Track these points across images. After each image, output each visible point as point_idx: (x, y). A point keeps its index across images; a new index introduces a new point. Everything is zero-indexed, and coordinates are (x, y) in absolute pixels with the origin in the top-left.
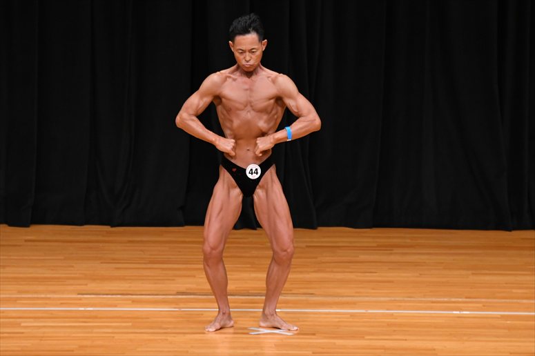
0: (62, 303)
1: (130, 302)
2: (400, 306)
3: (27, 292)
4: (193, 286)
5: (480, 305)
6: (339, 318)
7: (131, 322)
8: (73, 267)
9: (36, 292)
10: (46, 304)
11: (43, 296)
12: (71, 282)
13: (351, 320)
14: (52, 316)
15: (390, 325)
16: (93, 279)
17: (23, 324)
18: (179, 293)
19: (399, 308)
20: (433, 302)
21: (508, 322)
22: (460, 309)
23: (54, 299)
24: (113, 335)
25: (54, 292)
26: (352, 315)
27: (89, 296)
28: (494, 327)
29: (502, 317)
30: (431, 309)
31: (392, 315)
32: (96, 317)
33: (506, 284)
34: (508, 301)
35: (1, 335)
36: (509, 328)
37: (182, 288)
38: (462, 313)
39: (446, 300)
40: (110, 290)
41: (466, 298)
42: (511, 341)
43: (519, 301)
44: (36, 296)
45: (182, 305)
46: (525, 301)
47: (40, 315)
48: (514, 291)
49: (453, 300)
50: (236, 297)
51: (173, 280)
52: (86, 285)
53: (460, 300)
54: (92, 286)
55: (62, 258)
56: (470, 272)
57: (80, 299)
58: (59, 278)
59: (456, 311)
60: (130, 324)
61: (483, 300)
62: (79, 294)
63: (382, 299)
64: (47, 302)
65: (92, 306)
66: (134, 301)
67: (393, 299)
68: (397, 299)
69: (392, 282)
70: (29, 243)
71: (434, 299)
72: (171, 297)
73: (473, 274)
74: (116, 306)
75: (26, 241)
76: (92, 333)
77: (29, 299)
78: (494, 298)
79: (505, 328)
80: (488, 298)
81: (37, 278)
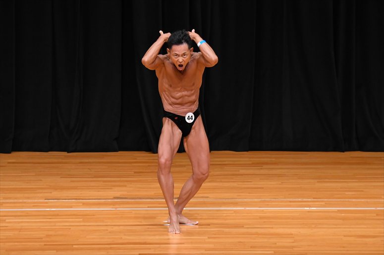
0: (34, 206)
1: (81, 204)
2: (268, 205)
3: (10, 198)
4: (125, 193)
5: (323, 203)
6: (226, 213)
7: (81, 218)
8: (41, 180)
9: (16, 198)
10: (23, 206)
11: (21, 201)
12: (41, 191)
13: (234, 215)
14: (27, 215)
15: (261, 218)
16: (56, 188)
17: (7, 221)
18: (115, 198)
19: (267, 206)
20: (290, 202)
21: (343, 215)
22: (310, 206)
23: (29, 203)
24: (69, 227)
25: (28, 198)
26: (235, 211)
27: (52, 201)
28: (333, 218)
29: (339, 211)
30: (290, 206)
31: (263, 211)
32: (58, 215)
33: (341, 188)
34: (342, 200)
35: (1, 228)
36: (344, 219)
37: (118, 194)
38: (311, 209)
39: (300, 200)
40: (68, 196)
41: (314, 198)
42: (345, 228)
43: (350, 200)
44: (16, 201)
45: (117, 206)
46: (354, 200)
47: (19, 214)
48: (347, 193)
49: (305, 200)
50: (155, 200)
51: (111, 189)
52: (51, 193)
53: (310, 200)
54: (55, 194)
55: (34, 174)
56: (316, 181)
57: (47, 203)
58: (32, 188)
59: (307, 207)
60: (81, 220)
61: (326, 200)
62: (46, 199)
63: (256, 200)
64: (24, 205)
65: (54, 207)
66: (84, 204)
67: (263, 200)
68: (266, 200)
69: (263, 188)
70: (11, 165)
71: (291, 200)
72: (109, 200)
73: (318, 182)
74: (71, 207)
75: (9, 163)
76: (55, 226)
77: (11, 203)
78: (333, 198)
79: (340, 219)
80: (330, 198)
81: (16, 189)
